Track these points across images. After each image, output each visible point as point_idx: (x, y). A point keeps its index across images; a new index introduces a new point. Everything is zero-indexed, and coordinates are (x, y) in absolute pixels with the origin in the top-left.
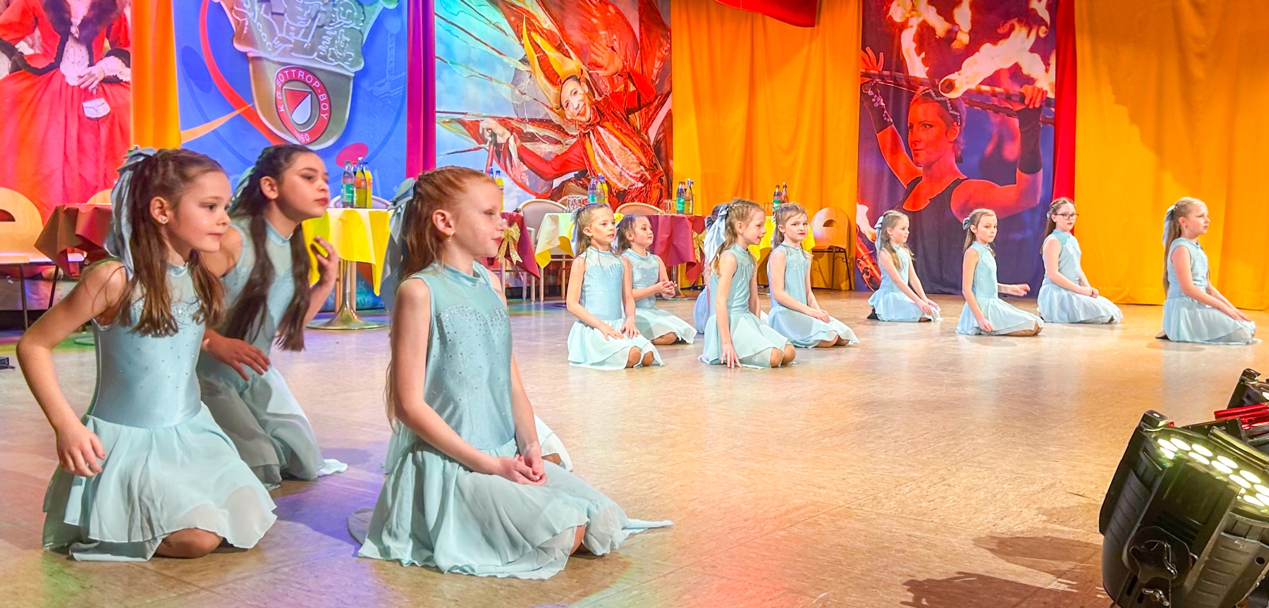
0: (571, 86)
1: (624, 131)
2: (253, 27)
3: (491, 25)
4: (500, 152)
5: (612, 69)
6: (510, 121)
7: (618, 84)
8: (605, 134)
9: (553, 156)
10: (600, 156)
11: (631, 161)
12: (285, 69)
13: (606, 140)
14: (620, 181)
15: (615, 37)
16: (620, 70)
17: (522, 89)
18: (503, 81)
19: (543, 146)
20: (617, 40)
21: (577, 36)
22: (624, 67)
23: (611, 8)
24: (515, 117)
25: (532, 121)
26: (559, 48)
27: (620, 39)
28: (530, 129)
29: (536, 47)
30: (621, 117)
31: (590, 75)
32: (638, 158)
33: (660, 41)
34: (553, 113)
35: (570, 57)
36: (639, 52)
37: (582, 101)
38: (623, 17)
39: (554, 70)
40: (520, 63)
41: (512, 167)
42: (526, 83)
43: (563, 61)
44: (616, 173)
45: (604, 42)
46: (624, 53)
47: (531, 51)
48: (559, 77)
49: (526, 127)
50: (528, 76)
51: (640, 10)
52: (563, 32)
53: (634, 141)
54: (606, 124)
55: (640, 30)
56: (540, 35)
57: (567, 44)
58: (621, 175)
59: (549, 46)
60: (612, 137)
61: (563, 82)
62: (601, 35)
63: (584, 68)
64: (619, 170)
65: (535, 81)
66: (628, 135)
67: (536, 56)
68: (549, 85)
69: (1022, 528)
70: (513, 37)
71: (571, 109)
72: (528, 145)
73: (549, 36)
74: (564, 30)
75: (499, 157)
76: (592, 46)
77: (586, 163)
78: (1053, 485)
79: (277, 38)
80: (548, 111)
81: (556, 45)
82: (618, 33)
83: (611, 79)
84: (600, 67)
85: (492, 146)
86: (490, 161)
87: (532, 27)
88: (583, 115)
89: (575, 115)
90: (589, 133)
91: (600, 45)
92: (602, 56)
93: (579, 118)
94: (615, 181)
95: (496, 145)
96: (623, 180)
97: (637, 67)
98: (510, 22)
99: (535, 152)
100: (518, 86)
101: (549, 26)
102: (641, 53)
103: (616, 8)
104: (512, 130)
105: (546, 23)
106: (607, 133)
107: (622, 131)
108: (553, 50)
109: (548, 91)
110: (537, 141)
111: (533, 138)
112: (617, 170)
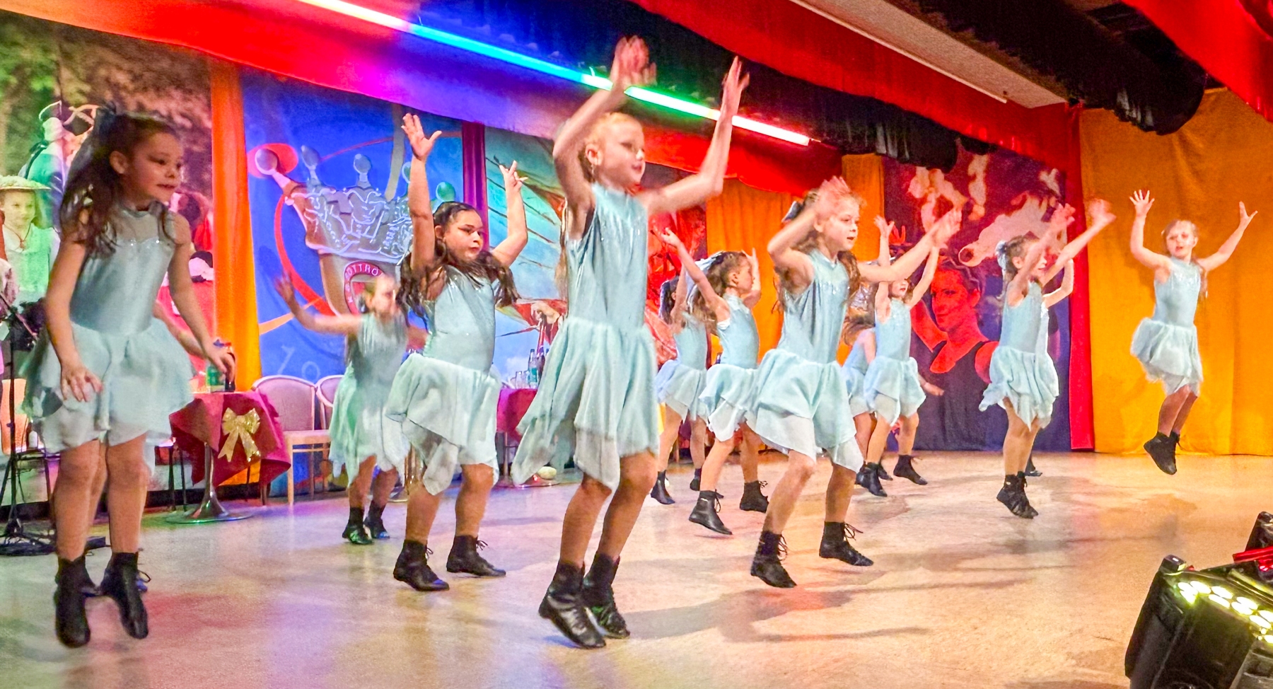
2: (322, 226)
3: (542, 217)
4: (551, 332)
6: (559, 302)
12: (352, 264)
33: (696, 226)
69: (1053, 672)
75: (549, 336)
78: (1080, 631)
79: (344, 236)
85: (542, 327)
98: (557, 212)
104: (560, 311)
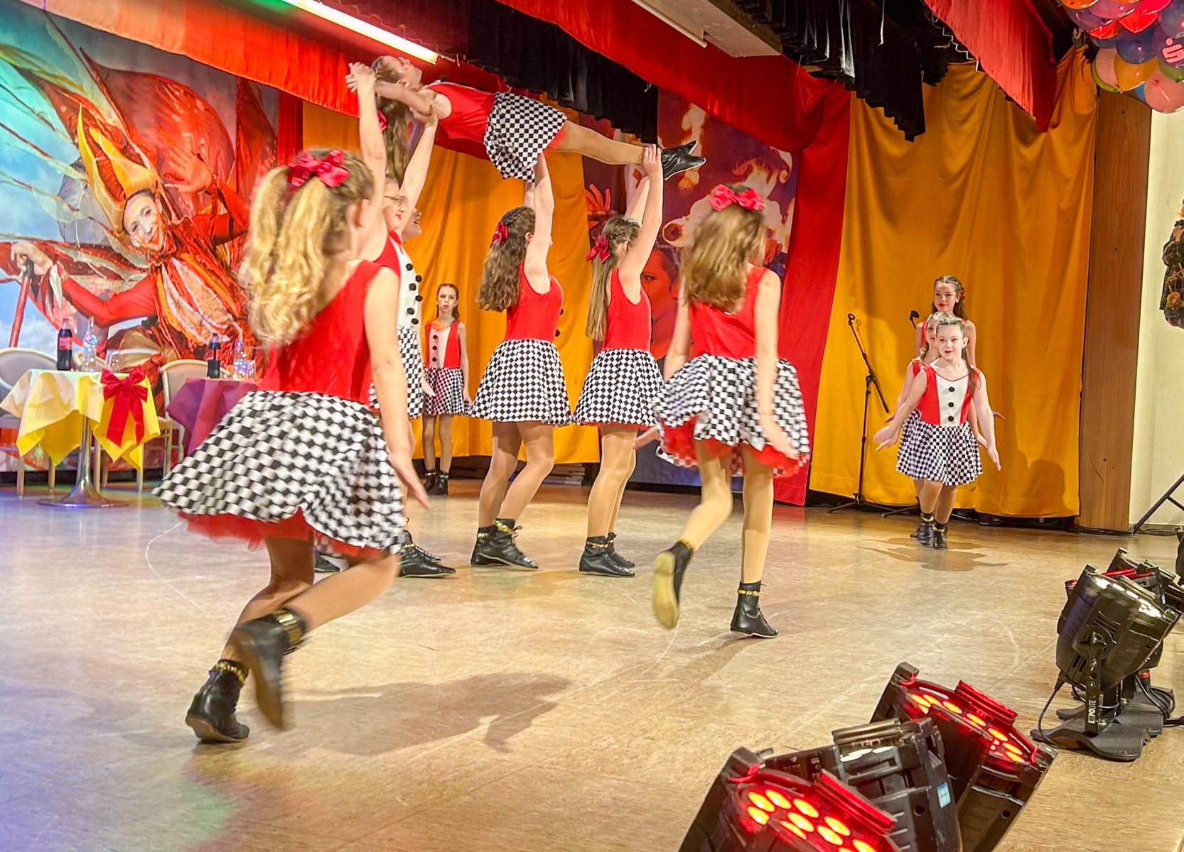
0: (141, 202)
1: (209, 266)
3: (34, 115)
4: (39, 287)
5: (197, 184)
6: (54, 245)
7: (204, 202)
8: (182, 270)
9: (111, 296)
10: (174, 299)
11: (214, 307)
13: (183, 278)
14: (200, 333)
15: (202, 141)
16: (208, 185)
17: (73, 204)
18: (46, 190)
19: (99, 281)
20: (206, 146)
21: (151, 136)
22: (214, 182)
23: (199, 104)
24: (61, 240)
25: (86, 247)
26: (125, 151)
27: (210, 143)
28: (84, 258)
29: (96, 148)
30: (205, 247)
31: (166, 190)
32: (225, 303)
33: (264, 152)
34: (113, 238)
35: (143, 165)
36: (234, 163)
37: (156, 223)
38: (216, 117)
39: (117, 180)
40: (71, 168)
41: (53, 307)
42: (77, 197)
43: (129, 169)
44: (196, 322)
45: (188, 148)
46: (213, 164)
47: (87, 153)
48: (122, 190)
49: (77, 255)
50: (82, 186)
51: (238, 108)
52: (133, 131)
53: (222, 280)
54: (185, 256)
55: (237, 134)
56: (103, 133)
57: (138, 146)
58: (201, 325)
59: (113, 149)
60: (191, 273)
61: (128, 196)
62: (183, 139)
63: (160, 181)
64: (200, 318)
65: (92, 194)
66: (213, 272)
67: (95, 160)
68: (110, 200)
70: (63, 134)
71: (141, 233)
72: (79, 279)
73: (113, 135)
74: (133, 126)
75: (36, 292)
76: (171, 152)
77: (157, 306)
80: (108, 235)
81: (122, 147)
82: (207, 137)
83: (195, 196)
84: (179, 179)
85: (26, 279)
86: (22, 299)
87: (90, 121)
88: (156, 242)
89: (147, 242)
90: (161, 267)
91: (182, 151)
92: (185, 166)
93: (151, 246)
94: (194, 332)
95: (33, 276)
96: (204, 332)
97: (230, 183)
98: (59, 112)
99: (87, 288)
100: (69, 199)
101: (114, 121)
102: (237, 166)
103: (205, 103)
104: (55, 258)
105: (111, 117)
106: (186, 268)
107: (204, 265)
108: (118, 153)
109: (110, 209)
110: (91, 274)
111: (84, 269)
112: (197, 318)
